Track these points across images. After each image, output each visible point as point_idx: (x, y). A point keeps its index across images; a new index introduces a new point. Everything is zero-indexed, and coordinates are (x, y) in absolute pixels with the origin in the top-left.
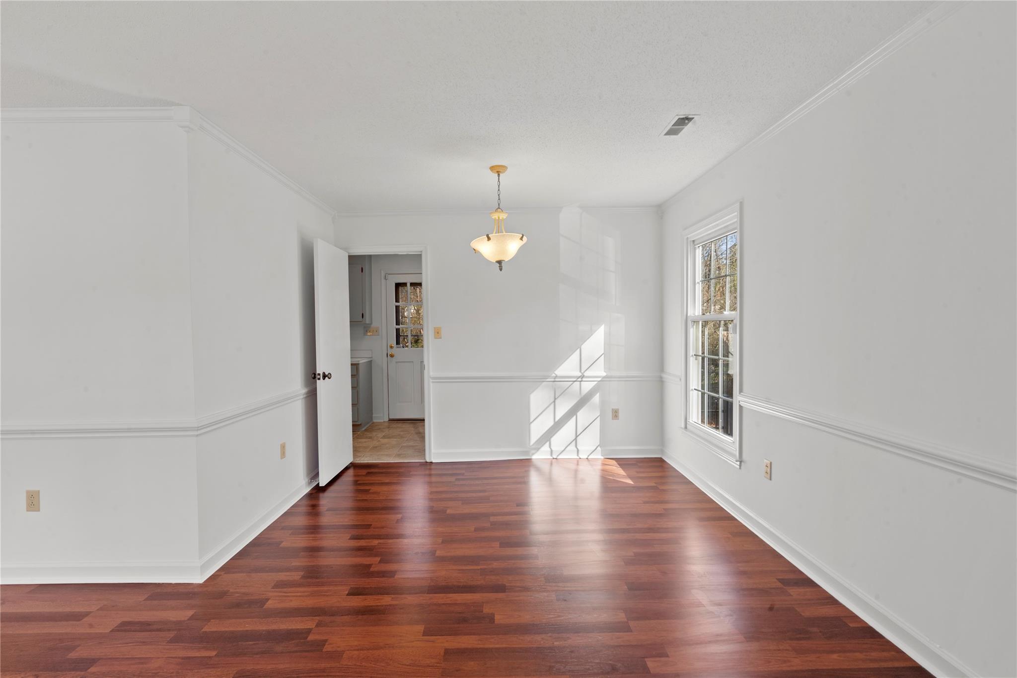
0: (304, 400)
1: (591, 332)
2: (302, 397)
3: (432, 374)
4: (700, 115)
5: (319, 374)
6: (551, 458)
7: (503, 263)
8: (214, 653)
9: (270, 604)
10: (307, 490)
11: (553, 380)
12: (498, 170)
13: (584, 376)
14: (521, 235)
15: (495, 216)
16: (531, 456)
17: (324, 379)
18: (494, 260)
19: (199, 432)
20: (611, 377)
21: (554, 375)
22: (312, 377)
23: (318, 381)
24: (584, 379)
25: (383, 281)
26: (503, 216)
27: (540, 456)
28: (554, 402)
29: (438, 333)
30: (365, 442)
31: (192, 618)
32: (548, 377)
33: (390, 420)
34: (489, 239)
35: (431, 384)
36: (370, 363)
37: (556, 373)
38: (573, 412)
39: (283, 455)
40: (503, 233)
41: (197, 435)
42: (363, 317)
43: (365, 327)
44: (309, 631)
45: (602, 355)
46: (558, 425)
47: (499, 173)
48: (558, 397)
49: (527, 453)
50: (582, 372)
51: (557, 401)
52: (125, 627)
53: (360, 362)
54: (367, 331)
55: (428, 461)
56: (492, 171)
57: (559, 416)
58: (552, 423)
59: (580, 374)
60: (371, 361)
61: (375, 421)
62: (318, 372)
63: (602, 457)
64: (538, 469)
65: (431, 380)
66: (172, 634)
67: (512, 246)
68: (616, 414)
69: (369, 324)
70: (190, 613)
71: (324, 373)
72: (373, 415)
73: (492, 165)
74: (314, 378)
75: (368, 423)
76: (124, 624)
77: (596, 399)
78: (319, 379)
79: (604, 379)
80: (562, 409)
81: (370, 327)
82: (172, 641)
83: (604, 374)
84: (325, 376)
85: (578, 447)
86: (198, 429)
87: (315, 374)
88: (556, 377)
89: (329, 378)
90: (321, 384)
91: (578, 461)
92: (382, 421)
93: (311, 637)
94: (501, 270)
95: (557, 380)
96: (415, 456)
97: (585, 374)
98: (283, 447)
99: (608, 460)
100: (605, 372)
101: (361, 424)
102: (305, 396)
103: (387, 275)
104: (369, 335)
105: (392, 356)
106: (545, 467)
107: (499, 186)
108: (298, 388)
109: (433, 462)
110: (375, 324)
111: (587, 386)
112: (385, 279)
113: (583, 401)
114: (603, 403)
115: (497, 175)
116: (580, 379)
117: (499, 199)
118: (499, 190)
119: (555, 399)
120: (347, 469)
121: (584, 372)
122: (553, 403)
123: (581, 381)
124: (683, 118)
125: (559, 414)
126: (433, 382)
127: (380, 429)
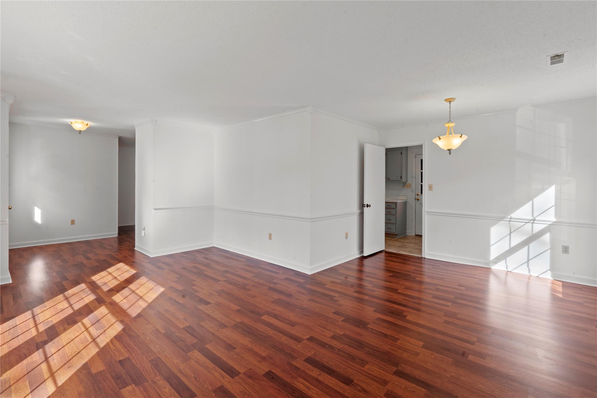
0: (358, 216)
1: (543, 190)
2: (357, 214)
3: (426, 210)
4: (567, 51)
5: (365, 205)
6: (507, 270)
7: (451, 150)
8: (306, 292)
9: (326, 286)
10: (358, 256)
11: (509, 220)
12: (449, 101)
13: (535, 220)
14: (461, 135)
15: (447, 125)
16: (491, 267)
17: (367, 207)
18: (446, 149)
19: (311, 220)
20: (561, 222)
21: (509, 217)
22: (362, 206)
23: (364, 208)
24: (535, 222)
25: (414, 158)
26: (452, 125)
27: (498, 267)
28: (510, 234)
29: (430, 188)
30: (396, 243)
31: (304, 282)
32: (505, 218)
33: (416, 235)
34: (440, 139)
35: (426, 215)
36: (405, 203)
37: (512, 216)
38: (526, 243)
39: (347, 238)
40: (452, 134)
41: (311, 221)
42: (401, 178)
43: (403, 184)
44: (335, 297)
45: (553, 206)
46: (512, 251)
47: (450, 102)
48: (513, 232)
49: (488, 264)
50: (534, 217)
51: (512, 234)
52: (287, 279)
53: (398, 202)
54: (404, 186)
55: (423, 257)
56: (446, 101)
57: (513, 244)
58: (507, 248)
59: (532, 218)
60: (406, 202)
61: (407, 234)
62: (364, 204)
63: (552, 279)
64: (496, 276)
65: (426, 213)
66: (297, 284)
67: (456, 142)
68: (566, 250)
69: (405, 182)
70: (304, 281)
71: (367, 204)
72: (407, 231)
73: (445, 99)
74: (363, 206)
75: (403, 235)
76: (287, 278)
77: (547, 237)
78: (365, 207)
79: (554, 224)
80: (516, 240)
81: (406, 184)
82: (297, 286)
83: (555, 220)
84: (368, 206)
85: (529, 267)
86: (311, 219)
87: (363, 204)
88: (511, 218)
89: (370, 207)
90: (366, 209)
91: (530, 277)
92: (411, 235)
93: (335, 298)
94: (450, 154)
95: (512, 220)
96: (418, 253)
97: (537, 219)
98: (347, 234)
99: (556, 281)
100: (555, 218)
101: (397, 234)
102: (359, 214)
103: (416, 155)
104: (405, 188)
105: (418, 200)
106: (503, 276)
107: (450, 109)
108: (356, 210)
109: (426, 258)
110: (409, 182)
111: (538, 227)
112: (415, 157)
113: (534, 237)
114: (553, 241)
115: (449, 103)
116: (532, 222)
117: (450, 116)
118: (450, 111)
119: (511, 233)
120: (381, 252)
121: (535, 217)
122: (509, 236)
123: (533, 223)
124: (554, 56)
125: (514, 243)
126: (427, 214)
127: (408, 239)
